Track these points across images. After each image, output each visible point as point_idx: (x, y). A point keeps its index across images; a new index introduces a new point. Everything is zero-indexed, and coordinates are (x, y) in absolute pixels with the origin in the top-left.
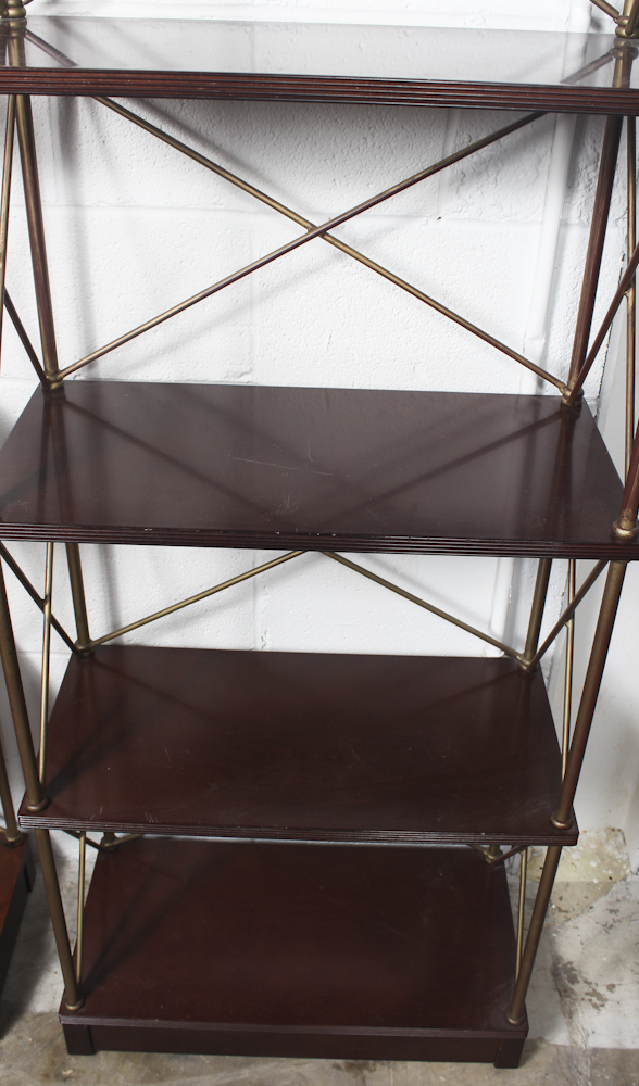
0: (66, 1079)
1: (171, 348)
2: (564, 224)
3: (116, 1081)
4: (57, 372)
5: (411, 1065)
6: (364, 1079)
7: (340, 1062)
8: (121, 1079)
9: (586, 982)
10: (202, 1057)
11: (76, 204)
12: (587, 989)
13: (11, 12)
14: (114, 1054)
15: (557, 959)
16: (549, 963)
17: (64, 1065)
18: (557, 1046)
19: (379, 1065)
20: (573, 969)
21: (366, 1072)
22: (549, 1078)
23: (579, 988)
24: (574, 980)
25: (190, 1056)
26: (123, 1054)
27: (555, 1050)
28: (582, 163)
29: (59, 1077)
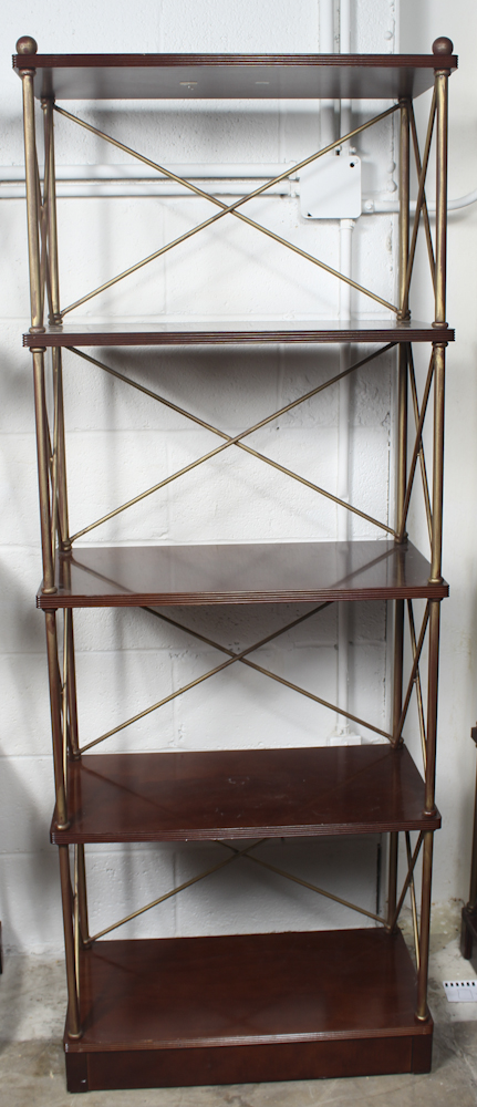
4: (68, 538)
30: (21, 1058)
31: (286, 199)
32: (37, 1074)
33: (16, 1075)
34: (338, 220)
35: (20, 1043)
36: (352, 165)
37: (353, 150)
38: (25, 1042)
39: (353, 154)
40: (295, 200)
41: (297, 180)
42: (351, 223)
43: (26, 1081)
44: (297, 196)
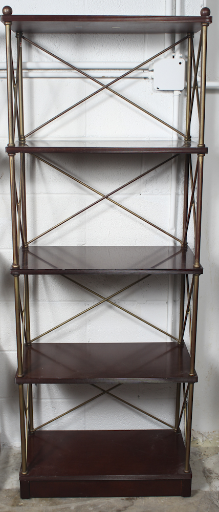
0: (20, 506)
1: (60, 237)
2: (177, 194)
3: (40, 506)
4: (27, 242)
5: (150, 498)
6: (133, 502)
7: (123, 498)
8: (42, 505)
9: (216, 473)
10: (71, 498)
11: (33, 193)
12: (216, 475)
13: (22, 139)
14: (38, 499)
15: (204, 468)
16: (201, 469)
17: (19, 502)
18: (206, 492)
19: (138, 498)
20: (210, 470)
21: (133, 500)
22: (203, 500)
23: (213, 475)
24: (211, 473)
25: (67, 498)
26: (41, 499)
27: (204, 492)
28: (181, 177)
29: (17, 505)
30: (6, 497)
31: (146, 80)
32: (13, 505)
33: (3, 505)
34: (173, 91)
35: (6, 490)
36: (180, 63)
37: (181, 55)
38: (8, 490)
39: (181, 58)
40: (151, 81)
41: (152, 71)
42: (179, 93)
43: (7, 508)
44: (153, 79)
